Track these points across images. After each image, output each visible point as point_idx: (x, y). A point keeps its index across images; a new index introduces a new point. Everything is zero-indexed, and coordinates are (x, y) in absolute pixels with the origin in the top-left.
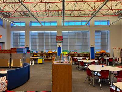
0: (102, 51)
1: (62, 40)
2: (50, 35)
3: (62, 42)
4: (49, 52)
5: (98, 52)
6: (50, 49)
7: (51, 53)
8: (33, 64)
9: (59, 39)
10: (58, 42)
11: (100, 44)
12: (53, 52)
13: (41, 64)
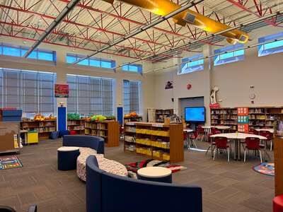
0: (133, 113)
1: (67, 92)
2: (37, 80)
3: (68, 97)
4: (37, 119)
5: (127, 115)
6: (36, 112)
7: (42, 119)
8: (21, 146)
9: (62, 90)
10: (58, 97)
11: (128, 102)
12: (46, 119)
13: (36, 144)
